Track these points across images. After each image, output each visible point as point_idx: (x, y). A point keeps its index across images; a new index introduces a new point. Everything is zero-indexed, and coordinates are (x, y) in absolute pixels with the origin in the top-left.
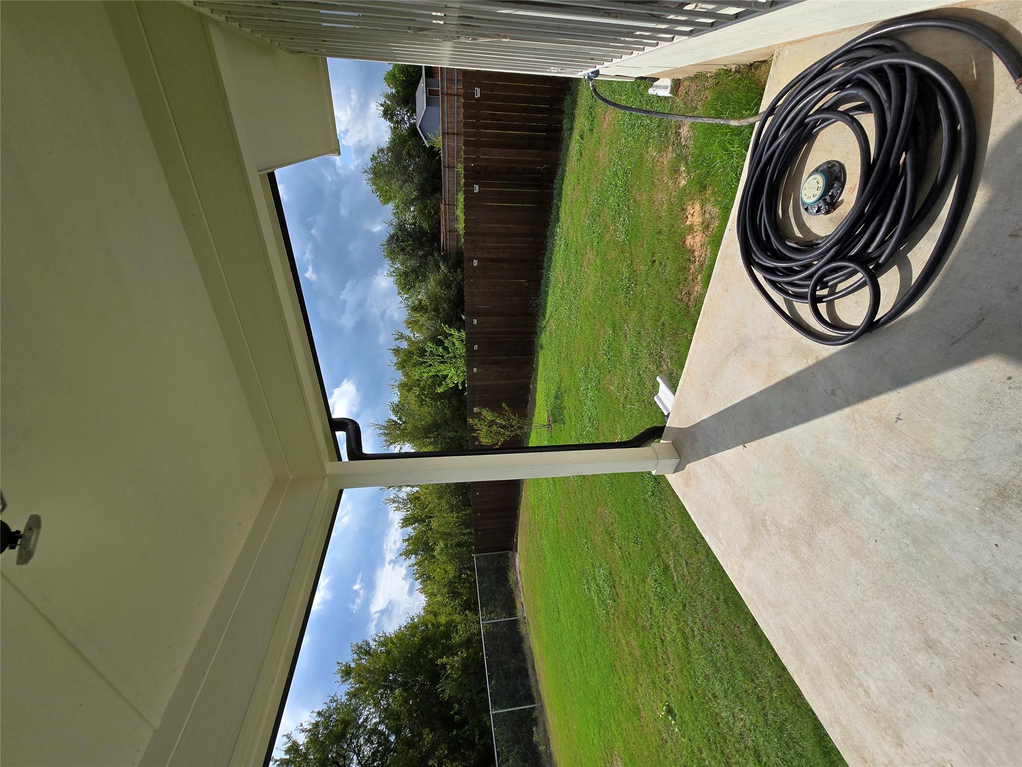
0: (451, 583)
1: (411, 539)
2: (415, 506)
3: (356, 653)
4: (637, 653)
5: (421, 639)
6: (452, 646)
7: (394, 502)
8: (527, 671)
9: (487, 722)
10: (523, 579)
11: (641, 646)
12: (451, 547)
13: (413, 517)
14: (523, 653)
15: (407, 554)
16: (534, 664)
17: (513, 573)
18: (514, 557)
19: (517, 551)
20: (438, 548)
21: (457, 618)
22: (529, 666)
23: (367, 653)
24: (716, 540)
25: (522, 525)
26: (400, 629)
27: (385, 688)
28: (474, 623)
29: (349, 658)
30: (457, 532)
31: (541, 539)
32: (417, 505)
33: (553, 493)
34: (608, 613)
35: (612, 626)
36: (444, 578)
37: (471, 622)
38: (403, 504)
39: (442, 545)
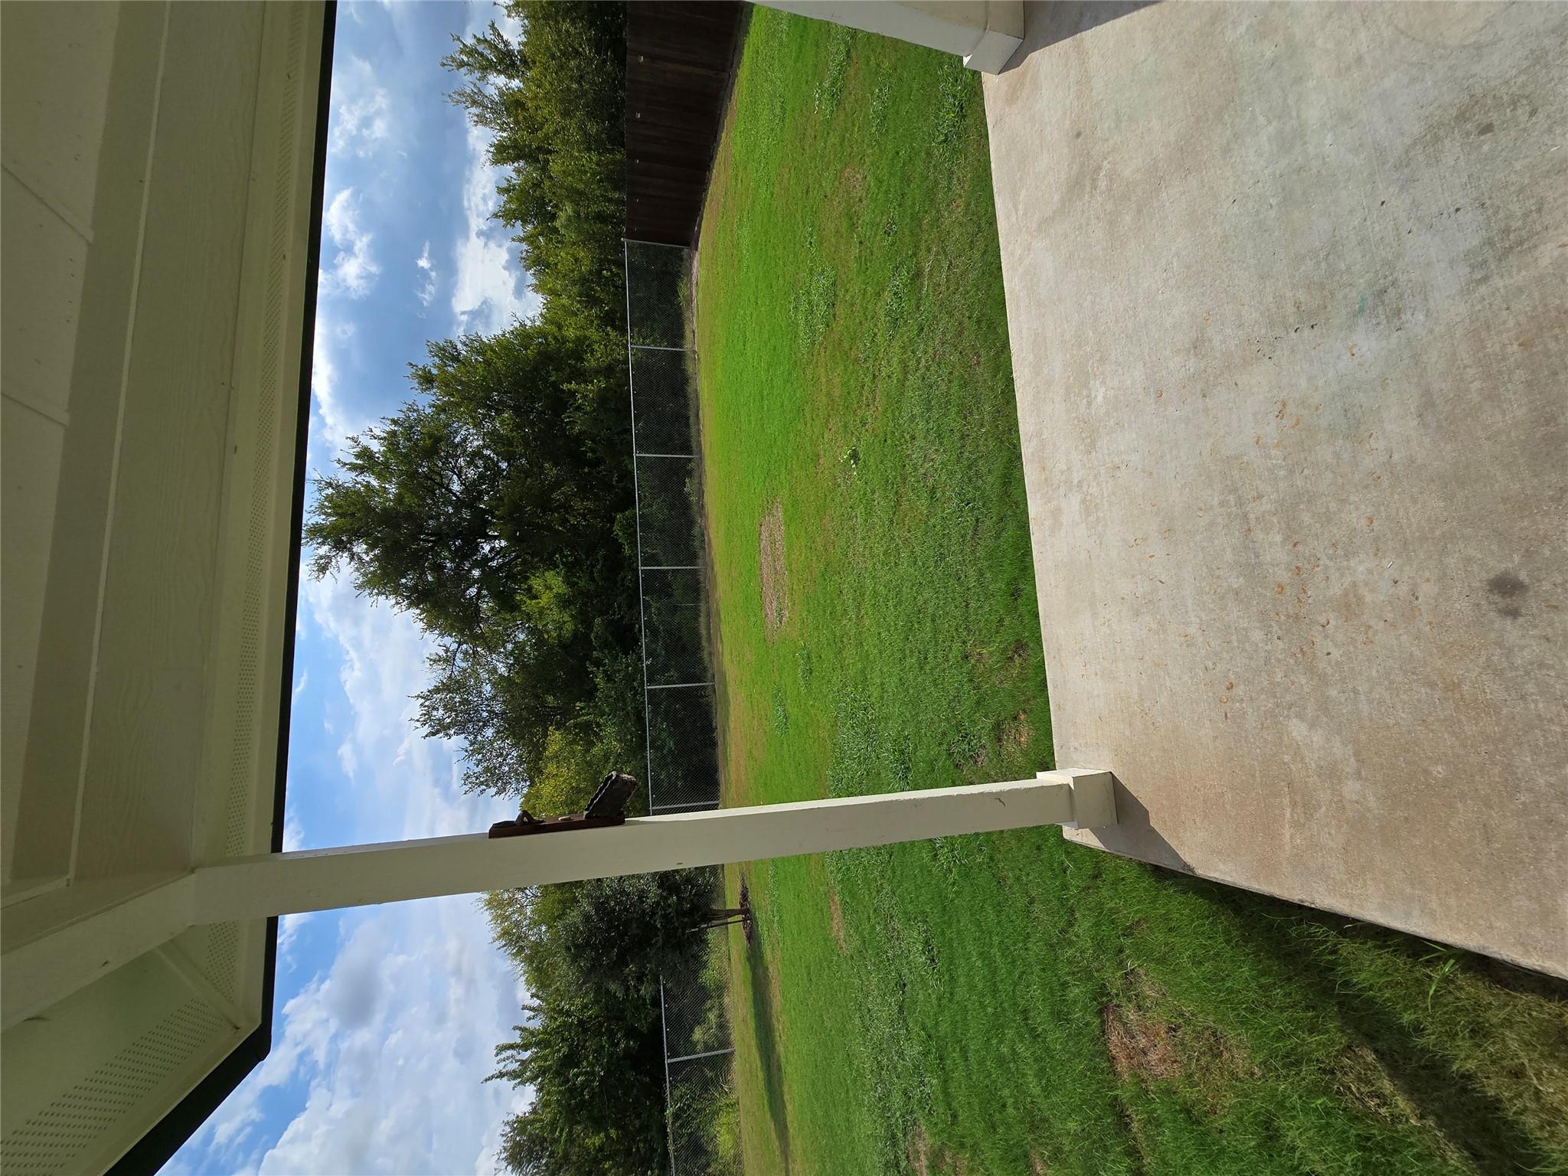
0: (583, 281)
1: (514, 190)
2: (517, 122)
3: (437, 355)
4: (837, 392)
5: (538, 353)
6: (585, 371)
7: (474, 103)
8: (688, 418)
9: (629, 466)
10: (700, 295)
11: (845, 384)
12: (587, 218)
13: (515, 145)
14: (685, 397)
15: (507, 215)
16: (698, 411)
17: (687, 284)
18: (691, 258)
19: (697, 250)
20: (562, 216)
21: (593, 334)
22: (692, 413)
23: (456, 359)
24: (1010, 206)
25: (712, 200)
26: (503, 335)
27: (490, 408)
28: (618, 346)
29: (429, 362)
30: (598, 192)
31: (740, 227)
32: (520, 118)
33: (776, 135)
34: (813, 343)
35: (815, 361)
36: (573, 271)
37: (615, 344)
38: (493, 113)
39: (570, 211)
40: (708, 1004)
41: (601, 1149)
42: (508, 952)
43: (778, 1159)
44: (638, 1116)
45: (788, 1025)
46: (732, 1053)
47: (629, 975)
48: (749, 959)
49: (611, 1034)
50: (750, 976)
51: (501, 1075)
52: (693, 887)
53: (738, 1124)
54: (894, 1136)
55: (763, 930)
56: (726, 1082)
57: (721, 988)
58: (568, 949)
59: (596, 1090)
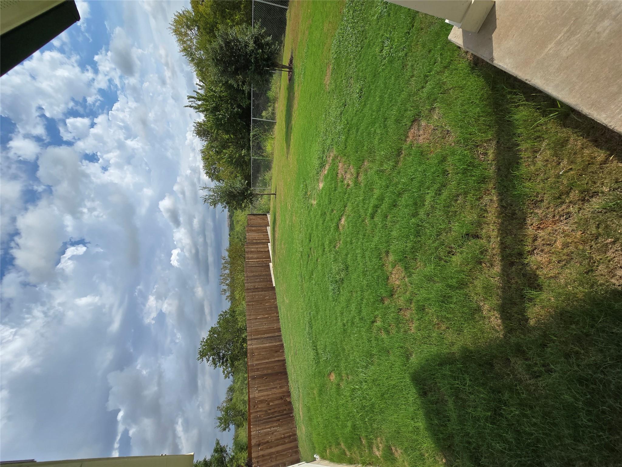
40: (269, 104)
41: (228, 139)
42: (187, 59)
43: (285, 154)
44: (241, 134)
45: (298, 115)
46: (276, 122)
47: (239, 80)
48: (288, 89)
49: (232, 105)
50: (287, 95)
51: (191, 107)
52: (269, 48)
53: (274, 144)
54: (324, 151)
55: (296, 77)
56: (272, 131)
57: (275, 100)
58: (213, 59)
59: (226, 121)
